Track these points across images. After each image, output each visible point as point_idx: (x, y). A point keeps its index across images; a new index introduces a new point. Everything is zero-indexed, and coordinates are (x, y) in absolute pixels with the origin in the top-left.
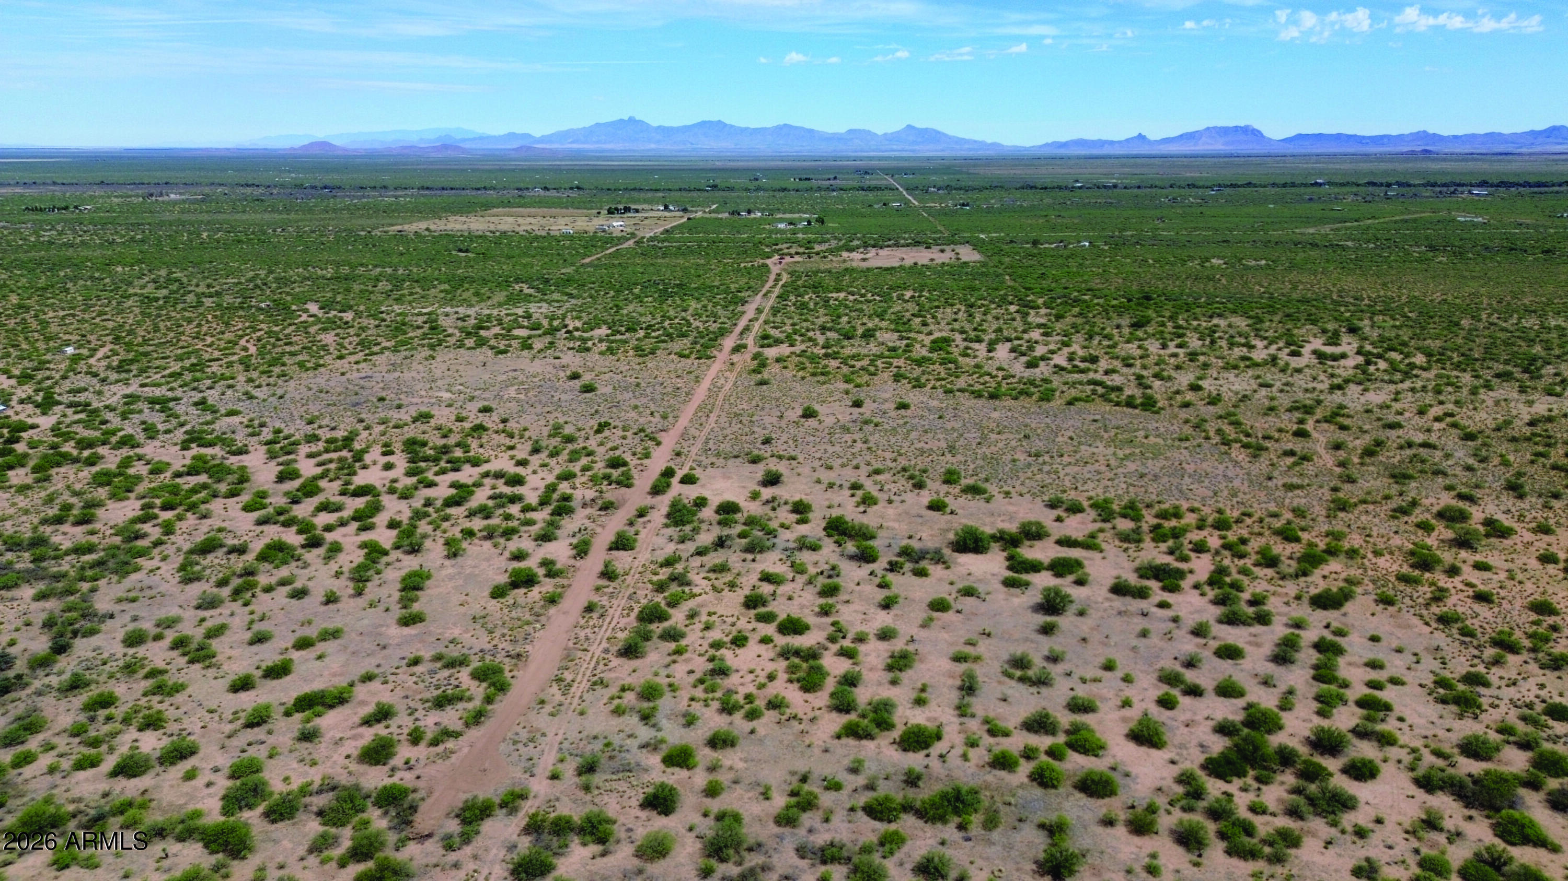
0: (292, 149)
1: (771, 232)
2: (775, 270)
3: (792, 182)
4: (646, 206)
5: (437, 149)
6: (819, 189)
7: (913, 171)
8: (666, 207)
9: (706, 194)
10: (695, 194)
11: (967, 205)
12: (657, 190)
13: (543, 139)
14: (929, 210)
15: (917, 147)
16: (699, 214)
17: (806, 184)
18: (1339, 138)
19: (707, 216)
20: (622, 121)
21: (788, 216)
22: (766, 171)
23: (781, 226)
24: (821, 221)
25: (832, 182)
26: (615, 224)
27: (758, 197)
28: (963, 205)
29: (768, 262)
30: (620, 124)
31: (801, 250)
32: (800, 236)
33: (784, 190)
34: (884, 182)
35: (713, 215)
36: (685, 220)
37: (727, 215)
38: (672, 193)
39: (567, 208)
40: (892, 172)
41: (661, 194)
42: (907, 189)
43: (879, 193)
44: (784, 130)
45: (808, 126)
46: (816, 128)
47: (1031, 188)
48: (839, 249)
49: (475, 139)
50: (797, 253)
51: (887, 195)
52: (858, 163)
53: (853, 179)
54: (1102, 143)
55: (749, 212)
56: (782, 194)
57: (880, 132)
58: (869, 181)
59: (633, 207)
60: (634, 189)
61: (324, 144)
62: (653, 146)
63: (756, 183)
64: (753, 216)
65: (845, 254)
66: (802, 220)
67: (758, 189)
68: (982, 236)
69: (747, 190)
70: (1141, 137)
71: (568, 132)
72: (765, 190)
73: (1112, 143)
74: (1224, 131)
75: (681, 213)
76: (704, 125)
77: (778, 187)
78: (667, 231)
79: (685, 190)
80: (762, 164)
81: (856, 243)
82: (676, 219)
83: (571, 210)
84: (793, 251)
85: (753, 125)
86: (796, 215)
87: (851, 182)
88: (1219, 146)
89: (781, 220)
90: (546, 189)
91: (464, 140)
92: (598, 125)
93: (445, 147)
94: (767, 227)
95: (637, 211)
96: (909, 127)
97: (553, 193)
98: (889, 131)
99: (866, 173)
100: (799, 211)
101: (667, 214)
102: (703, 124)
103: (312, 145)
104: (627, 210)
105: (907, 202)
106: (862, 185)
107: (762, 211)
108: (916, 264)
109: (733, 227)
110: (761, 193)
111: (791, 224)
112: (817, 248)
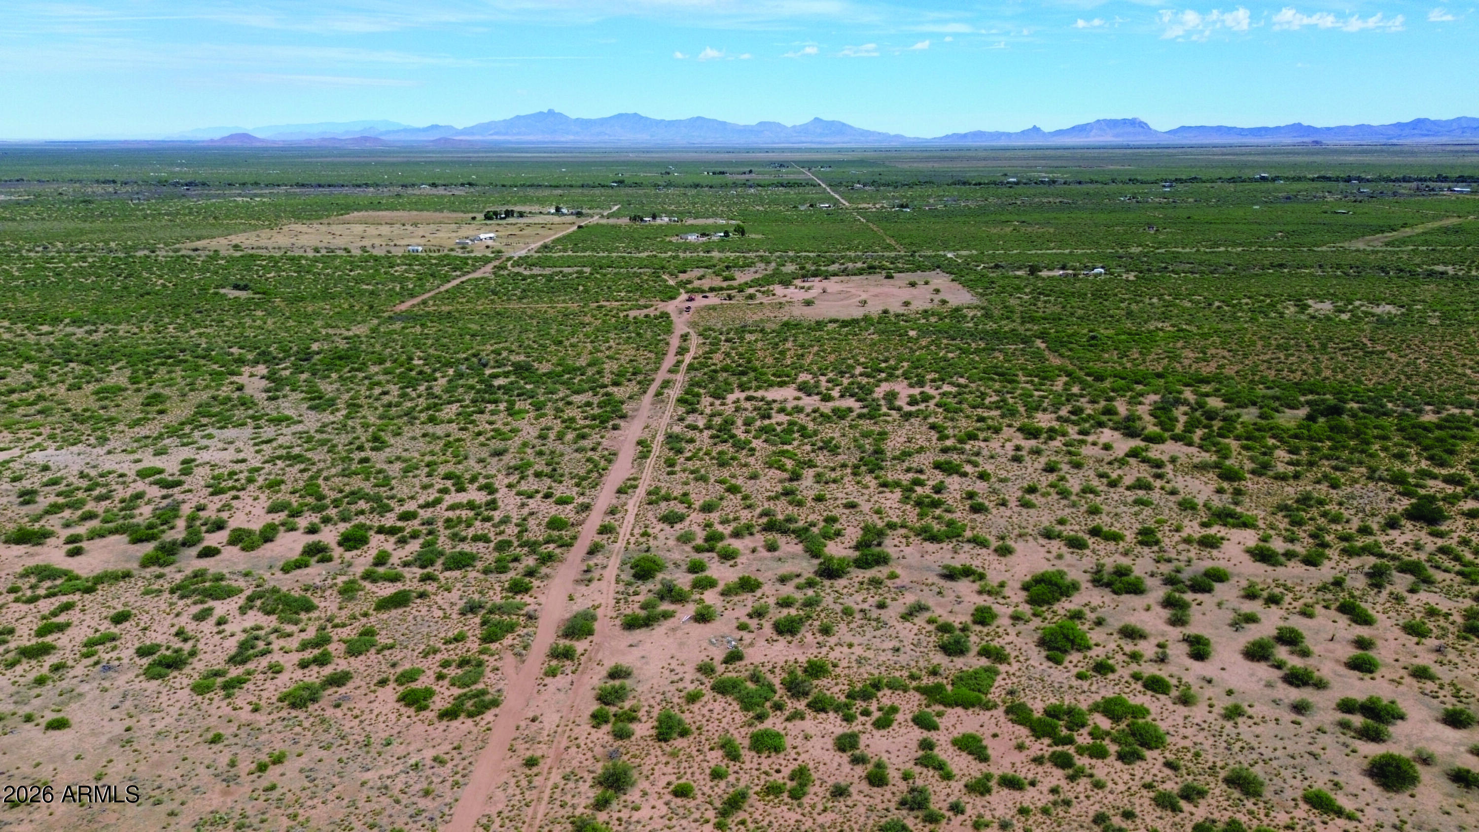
0: (212, 141)
1: (678, 247)
2: (680, 325)
3: (705, 177)
4: (536, 208)
5: (356, 140)
6: (735, 185)
7: (829, 164)
8: (558, 210)
9: (610, 191)
10: (597, 191)
11: (907, 206)
12: (557, 187)
13: (465, 131)
14: (863, 212)
15: (825, 139)
16: (596, 219)
17: (719, 179)
18: (1220, 130)
19: (604, 221)
20: (541, 113)
21: (701, 222)
22: (678, 164)
23: (692, 238)
24: (741, 231)
25: (747, 176)
26: (482, 236)
27: (667, 196)
28: (902, 206)
29: (671, 307)
30: (540, 117)
31: (718, 282)
32: (715, 254)
33: (697, 186)
34: (802, 177)
35: (612, 221)
36: (575, 228)
37: (626, 220)
38: (573, 190)
39: (441, 210)
40: (809, 164)
41: (559, 192)
42: (830, 185)
43: (801, 189)
44: (698, 122)
45: (721, 118)
46: (728, 120)
47: (964, 183)
48: (768, 280)
49: (398, 131)
50: (712, 290)
51: (811, 194)
52: (771, 154)
53: (770, 174)
54: (999, 135)
55: (654, 217)
56: (694, 191)
57: (789, 124)
58: (787, 175)
59: (517, 208)
60: (531, 186)
61: (245, 136)
62: (572, 137)
63: (667, 177)
64: (658, 221)
65: (779, 290)
66: (717, 229)
67: (669, 185)
68: (950, 255)
69: (656, 186)
70: (1036, 129)
71: (489, 124)
72: (676, 186)
73: (1009, 135)
74: (1113, 124)
75: (573, 218)
76: (621, 118)
77: (690, 182)
78: (545, 247)
79: (588, 186)
80: (678, 156)
81: (790, 268)
82: (567, 226)
83: (446, 214)
84: (706, 284)
85: (668, 117)
86: (710, 221)
87: (767, 177)
88: (1108, 138)
89: (692, 229)
90: (434, 185)
91: (388, 132)
92: (518, 117)
93: (366, 139)
94: (674, 239)
95: (521, 215)
96: (817, 120)
97: (441, 191)
98: (798, 123)
99: (781, 166)
100: (715, 215)
101: (557, 219)
102: (620, 116)
103: (232, 137)
104: (509, 214)
105: (836, 202)
106: (780, 180)
107: (670, 214)
108: (885, 312)
109: (633, 239)
110: (671, 191)
111: (703, 235)
112: (741, 277)
